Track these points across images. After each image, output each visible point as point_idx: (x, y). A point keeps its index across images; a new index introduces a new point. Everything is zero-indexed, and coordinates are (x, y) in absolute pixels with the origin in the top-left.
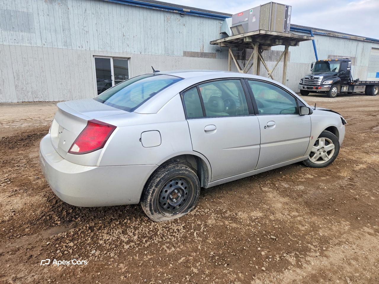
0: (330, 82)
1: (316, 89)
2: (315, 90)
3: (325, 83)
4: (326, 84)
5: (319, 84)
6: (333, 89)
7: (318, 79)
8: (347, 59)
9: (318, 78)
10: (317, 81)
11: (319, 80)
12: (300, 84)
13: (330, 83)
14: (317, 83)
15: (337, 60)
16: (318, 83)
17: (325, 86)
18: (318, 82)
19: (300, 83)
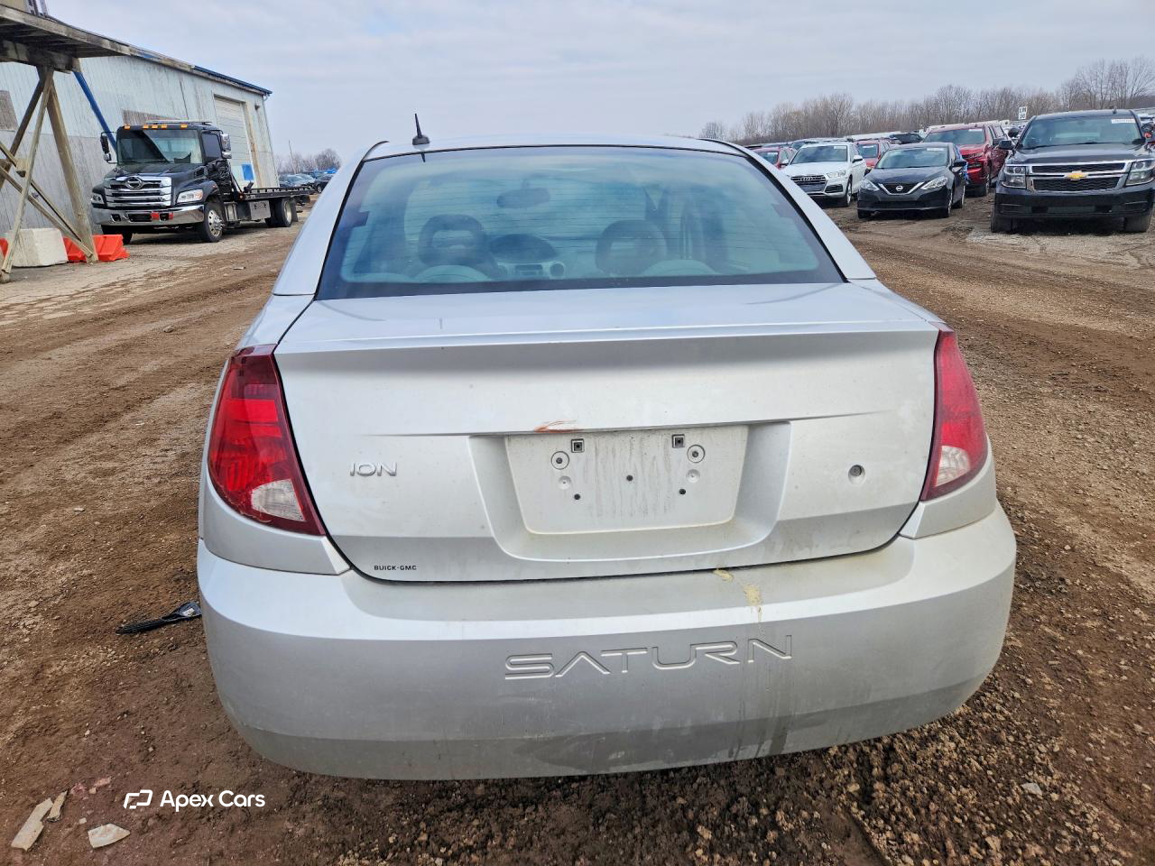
0: (197, 195)
1: (162, 219)
2: (160, 222)
3: (183, 197)
4: (186, 200)
5: (168, 204)
6: (210, 215)
7: (158, 186)
8: (204, 123)
9: (156, 185)
10: (158, 194)
11: (162, 190)
12: (96, 206)
13: (197, 198)
14: (159, 200)
15: (165, 127)
16: (164, 200)
17: (185, 209)
18: (164, 197)
19: (94, 201)
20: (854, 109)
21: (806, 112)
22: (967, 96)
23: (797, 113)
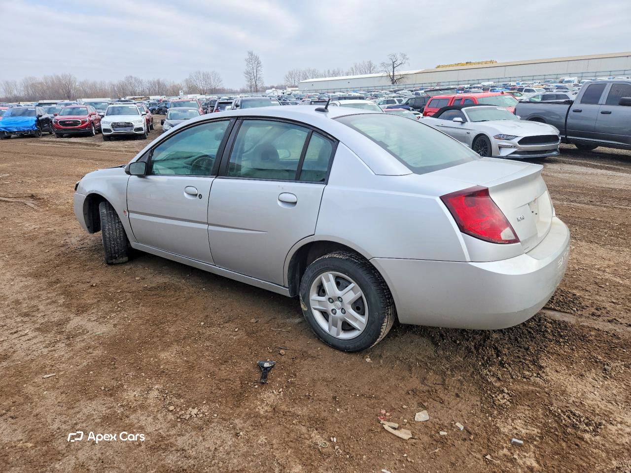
20: (77, 84)
21: (46, 83)
22: (140, 82)
23: (41, 83)
